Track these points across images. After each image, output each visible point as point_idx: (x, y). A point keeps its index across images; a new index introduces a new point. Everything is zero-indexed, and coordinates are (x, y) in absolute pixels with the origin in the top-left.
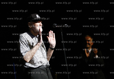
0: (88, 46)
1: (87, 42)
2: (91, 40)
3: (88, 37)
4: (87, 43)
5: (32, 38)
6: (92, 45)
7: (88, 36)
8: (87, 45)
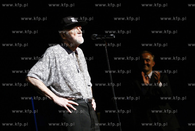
0: (147, 68)
1: (146, 62)
2: (150, 58)
3: (146, 54)
4: (145, 64)
5: (69, 54)
6: (153, 66)
7: (146, 52)
8: (145, 67)
